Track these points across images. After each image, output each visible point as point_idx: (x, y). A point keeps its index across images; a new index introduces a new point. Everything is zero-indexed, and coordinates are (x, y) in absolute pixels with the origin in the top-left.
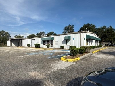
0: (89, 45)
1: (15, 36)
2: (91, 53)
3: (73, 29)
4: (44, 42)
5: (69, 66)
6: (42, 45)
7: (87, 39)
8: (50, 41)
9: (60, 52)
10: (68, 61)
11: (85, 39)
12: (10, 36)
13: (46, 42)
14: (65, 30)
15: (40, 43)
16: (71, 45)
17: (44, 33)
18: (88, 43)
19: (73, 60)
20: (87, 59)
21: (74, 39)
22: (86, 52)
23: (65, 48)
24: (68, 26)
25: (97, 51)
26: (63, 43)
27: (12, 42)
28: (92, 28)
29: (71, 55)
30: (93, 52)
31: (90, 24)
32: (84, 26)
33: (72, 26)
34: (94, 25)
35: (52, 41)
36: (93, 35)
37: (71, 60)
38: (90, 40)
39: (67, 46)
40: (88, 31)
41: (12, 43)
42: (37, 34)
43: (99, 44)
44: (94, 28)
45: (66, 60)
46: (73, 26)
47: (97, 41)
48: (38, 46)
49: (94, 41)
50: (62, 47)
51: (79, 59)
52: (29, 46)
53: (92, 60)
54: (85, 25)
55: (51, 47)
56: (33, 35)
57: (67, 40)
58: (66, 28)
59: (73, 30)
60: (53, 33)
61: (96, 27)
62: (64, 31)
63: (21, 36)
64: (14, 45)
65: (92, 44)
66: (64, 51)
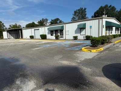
0: (108, 33)
1: (10, 26)
2: (113, 43)
3: (86, 13)
4: (51, 32)
5: (95, 56)
6: (49, 36)
7: (106, 27)
8: (59, 31)
9: (75, 44)
10: (91, 51)
11: (105, 27)
12: (4, 26)
13: (54, 32)
14: (75, 15)
15: (47, 34)
16: (86, 35)
17: (47, 20)
18: (108, 31)
19: (96, 51)
20: (111, 49)
21: (91, 27)
22: (107, 43)
23: (79, 38)
24: (79, 10)
25: (119, 41)
26: (76, 32)
27: (9, 33)
28: (112, 10)
29: (91, 46)
30: (116, 42)
31: (109, 6)
32: (100, 9)
33: (83, 9)
34: (113, 7)
35: (61, 31)
36: (113, 21)
37: (95, 51)
38: (110, 28)
39: (81, 37)
40: (106, 16)
41: (10, 35)
42: (39, 22)
43: (120, 33)
44: (114, 11)
45: (89, 50)
46: (85, 9)
47: (117, 28)
48: (44, 37)
49: (114, 28)
50: (75, 38)
51: (102, 49)
52: (32, 37)
53: (117, 50)
54: (101, 7)
55: (61, 39)
56: (33, 23)
57: (82, 28)
58: (75, 12)
59: (85, 15)
60: (58, 19)
61: (117, 10)
62: (73, 17)
63: (18, 25)
64: (12, 37)
65: (111, 32)
66: (79, 42)
